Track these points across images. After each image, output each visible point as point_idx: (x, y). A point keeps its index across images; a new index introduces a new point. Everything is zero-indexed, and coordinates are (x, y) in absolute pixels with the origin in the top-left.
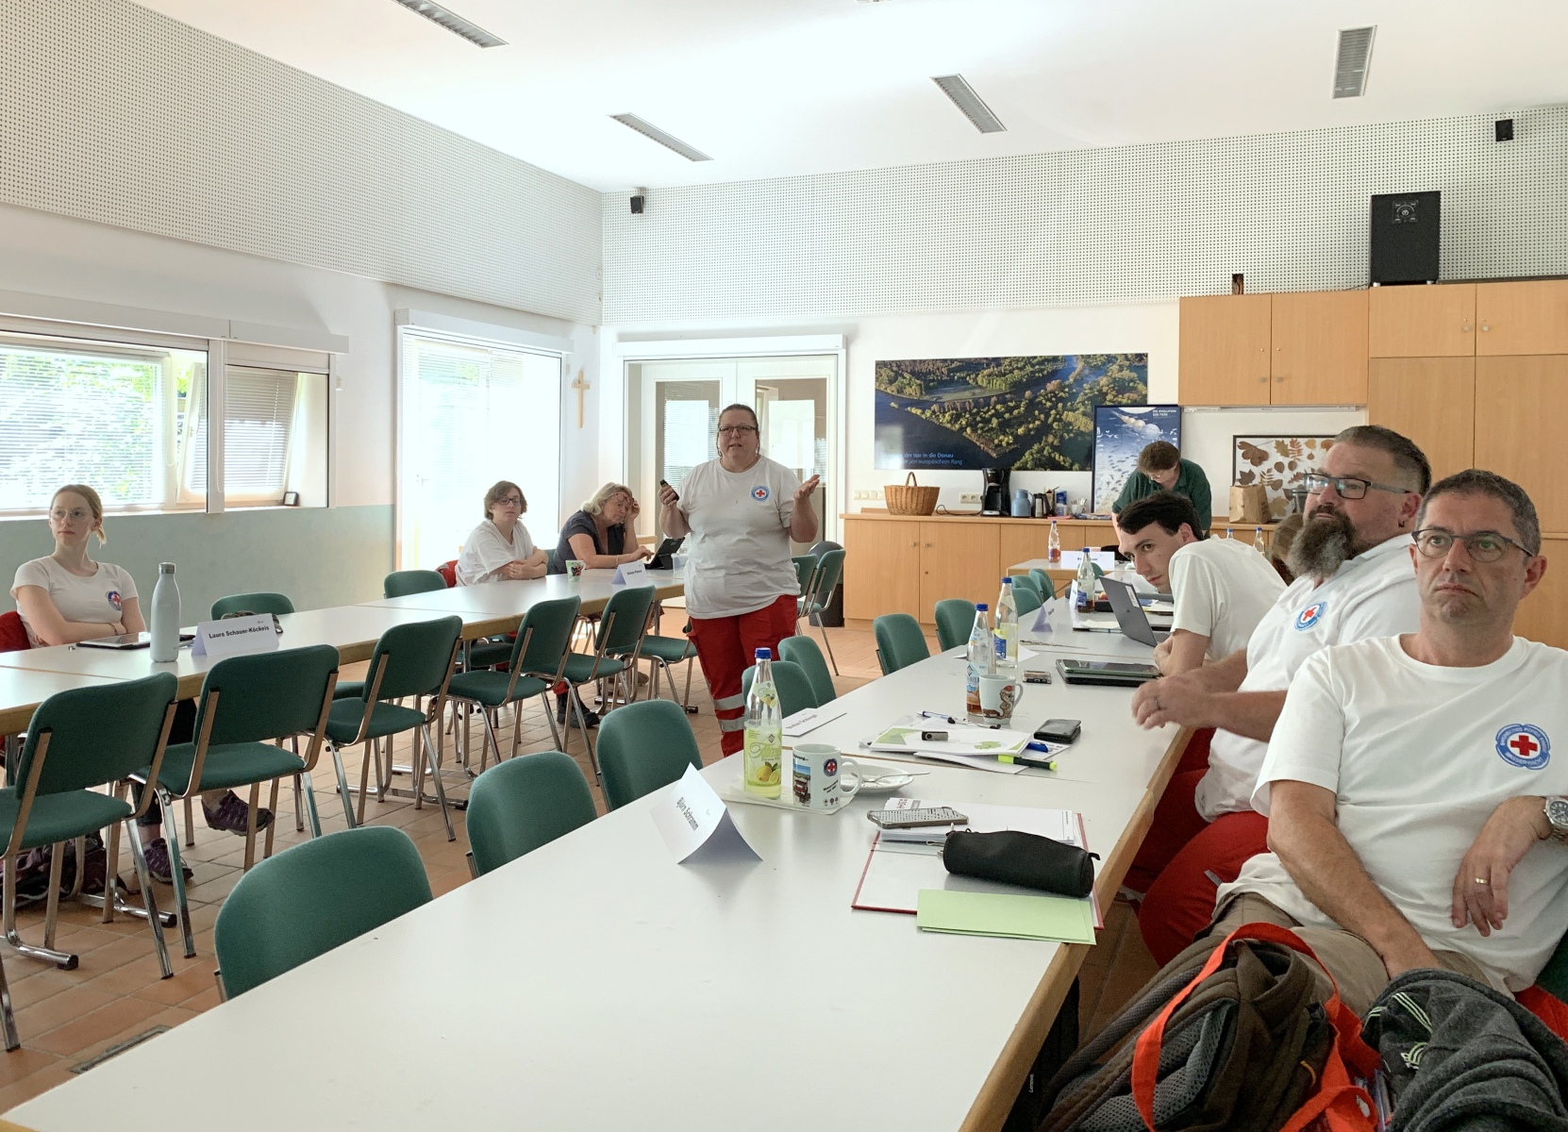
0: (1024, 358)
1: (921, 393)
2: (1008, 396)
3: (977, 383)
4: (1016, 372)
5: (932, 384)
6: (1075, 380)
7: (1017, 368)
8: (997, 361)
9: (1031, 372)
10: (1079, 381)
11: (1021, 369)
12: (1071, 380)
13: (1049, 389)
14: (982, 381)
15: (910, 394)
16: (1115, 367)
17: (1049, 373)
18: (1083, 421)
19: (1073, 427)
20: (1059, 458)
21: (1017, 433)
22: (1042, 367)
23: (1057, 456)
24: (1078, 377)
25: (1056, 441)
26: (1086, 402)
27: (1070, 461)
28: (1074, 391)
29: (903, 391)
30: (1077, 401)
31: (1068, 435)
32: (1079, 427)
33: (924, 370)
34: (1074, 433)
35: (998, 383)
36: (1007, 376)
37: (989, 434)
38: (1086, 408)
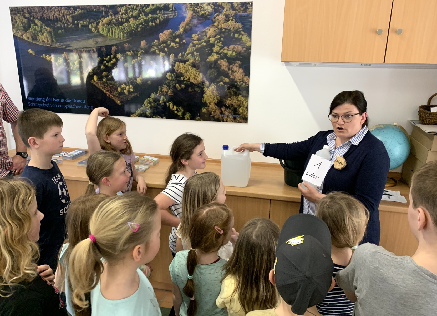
0: (137, 6)
1: (53, 41)
2: (126, 45)
3: (98, 32)
4: (132, 20)
5: (60, 31)
6: (185, 30)
7: (132, 16)
8: (114, 9)
10: (189, 32)
11: (136, 17)
12: (182, 29)
13: (161, 39)
14: (103, 30)
15: (43, 41)
16: (222, 18)
17: (160, 21)
18: (193, 72)
19: (184, 78)
20: (173, 107)
21: (136, 82)
22: (155, 16)
23: (171, 105)
24: (187, 27)
25: (169, 92)
26: (195, 53)
27: (183, 111)
28: (184, 41)
29: (37, 38)
30: (187, 52)
31: (180, 86)
32: (189, 79)
33: (52, 18)
34: (185, 85)
35: (117, 31)
36: (124, 25)
37: (113, 83)
38: (195, 59)
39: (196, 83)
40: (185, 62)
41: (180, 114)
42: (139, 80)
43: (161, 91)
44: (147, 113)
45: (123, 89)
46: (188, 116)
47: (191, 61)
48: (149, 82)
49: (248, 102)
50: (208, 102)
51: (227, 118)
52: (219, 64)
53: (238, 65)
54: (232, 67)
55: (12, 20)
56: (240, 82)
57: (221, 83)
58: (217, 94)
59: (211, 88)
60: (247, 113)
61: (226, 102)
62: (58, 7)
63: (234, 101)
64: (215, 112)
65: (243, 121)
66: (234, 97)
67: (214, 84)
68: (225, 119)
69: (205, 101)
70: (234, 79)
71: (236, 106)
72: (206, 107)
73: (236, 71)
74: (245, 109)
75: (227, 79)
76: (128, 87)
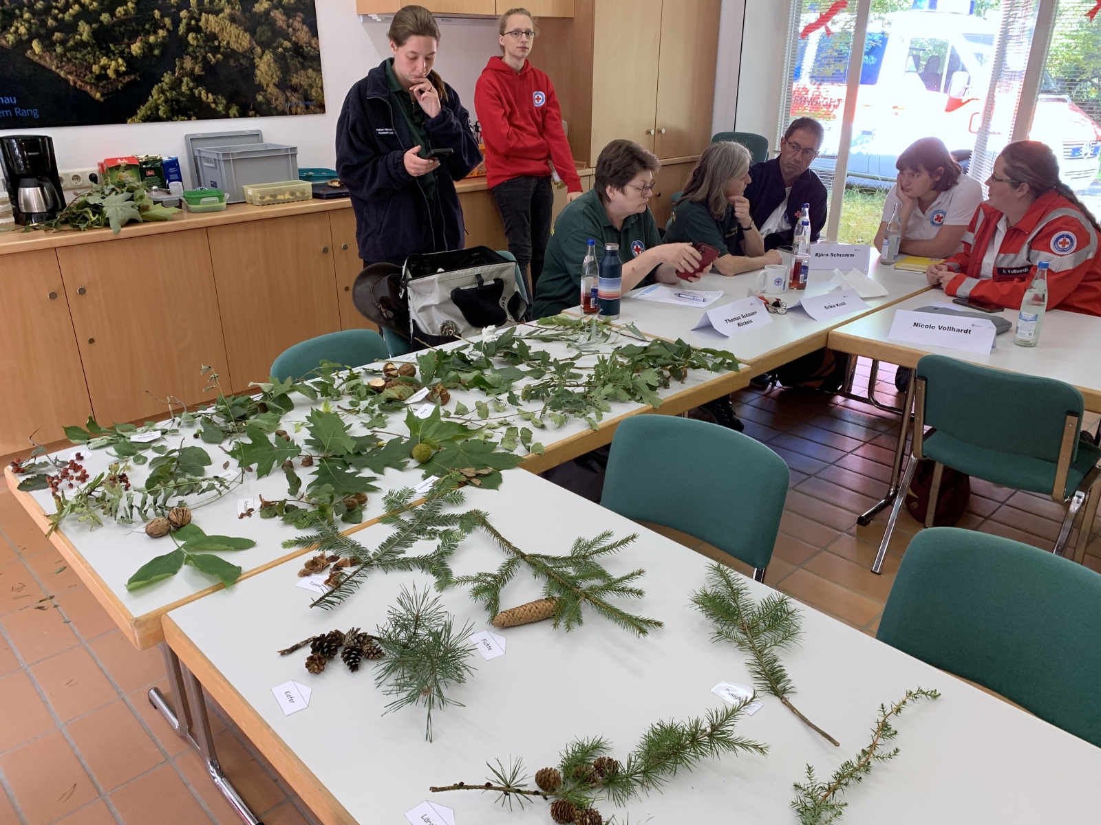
18: (233, 32)
19: (219, 43)
20: (208, 98)
21: (130, 53)
23: (203, 93)
25: (197, 68)
27: (224, 102)
31: (214, 56)
32: (228, 43)
34: (222, 54)
37: (79, 56)
38: (233, 9)
40: (217, 13)
41: (220, 108)
42: (136, 48)
43: (182, 68)
44: (161, 113)
45: (104, 68)
46: (234, 110)
47: (228, 11)
48: (156, 52)
49: (321, 78)
50: (264, 84)
51: (296, 108)
52: (272, 17)
53: (300, 19)
54: (292, 23)
56: (307, 47)
57: (280, 50)
58: (277, 69)
59: (265, 58)
60: (323, 97)
61: (291, 80)
63: (302, 78)
64: (276, 99)
65: (318, 110)
66: (302, 71)
67: (270, 52)
68: (294, 110)
69: (260, 81)
70: (298, 43)
71: (306, 87)
72: (262, 93)
73: (298, 30)
74: (319, 90)
75: (287, 42)
76: (113, 63)
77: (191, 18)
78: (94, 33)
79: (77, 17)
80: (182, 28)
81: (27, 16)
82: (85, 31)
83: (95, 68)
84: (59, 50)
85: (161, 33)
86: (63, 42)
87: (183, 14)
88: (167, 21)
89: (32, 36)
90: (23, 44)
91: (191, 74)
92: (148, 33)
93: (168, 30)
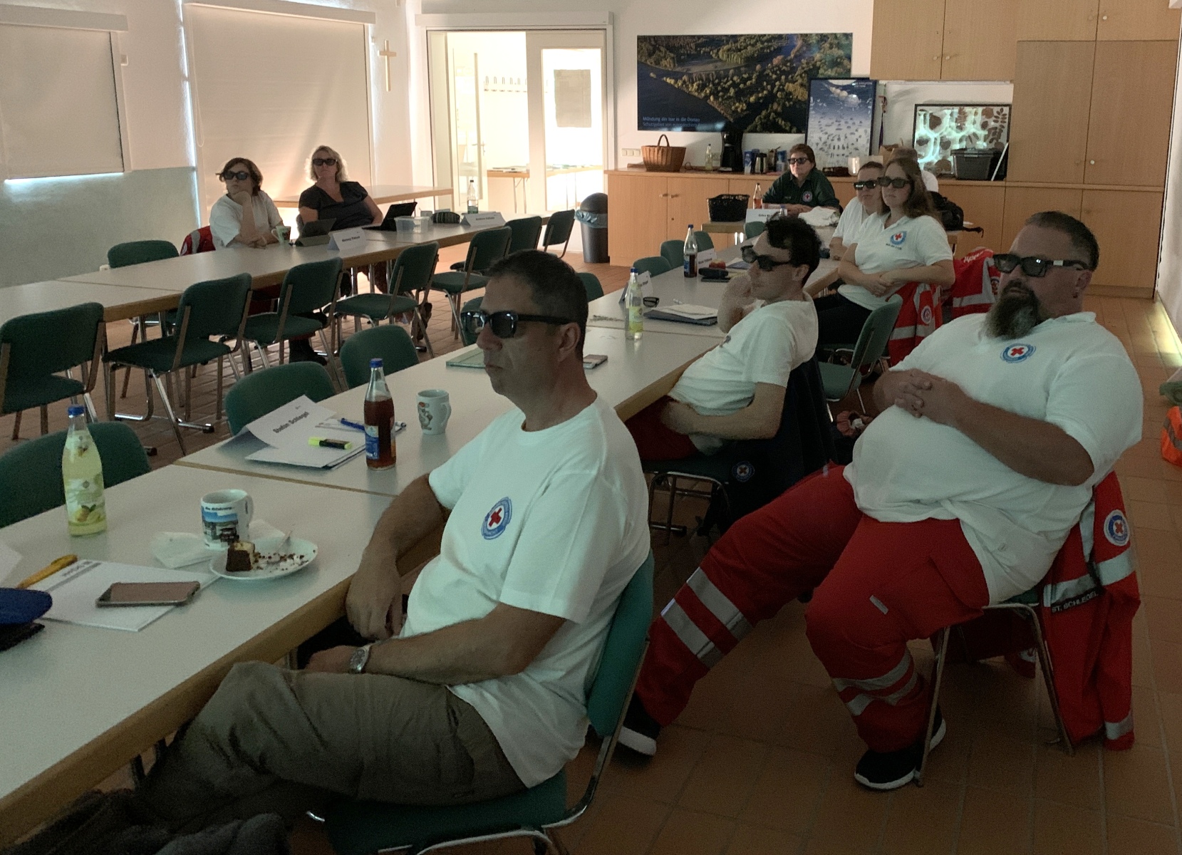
0: (755, 36)
1: (674, 66)
2: (743, 69)
3: (718, 57)
4: (749, 48)
5: (682, 57)
6: (795, 56)
7: (750, 44)
8: (734, 38)
9: (761, 48)
10: (799, 57)
11: (753, 45)
12: (792, 56)
14: (723, 56)
15: (666, 66)
16: (827, 45)
17: (775, 49)
21: (749, 101)
22: (770, 44)
24: (798, 53)
26: (803, 75)
28: (794, 65)
29: (659, 63)
30: (796, 74)
32: (797, 97)
33: (676, 45)
35: (735, 58)
36: (742, 52)
37: (728, 102)
38: (803, 80)
39: (803, 100)
40: (794, 82)
41: (788, 128)
42: (752, 99)
43: (772, 108)
44: (758, 129)
45: (737, 108)
46: (794, 129)
47: (800, 81)
48: (761, 101)
55: (638, 47)
62: (684, 36)
76: (741, 106)
77: (780, 86)
78: (736, 93)
79: (730, 86)
80: (776, 89)
81: (711, 86)
82: (732, 91)
83: (733, 108)
84: (720, 100)
85: (765, 92)
86: (722, 97)
87: (777, 83)
88: (769, 87)
89: (711, 94)
90: (707, 97)
91: (776, 112)
92: (759, 92)
93: (768, 91)
